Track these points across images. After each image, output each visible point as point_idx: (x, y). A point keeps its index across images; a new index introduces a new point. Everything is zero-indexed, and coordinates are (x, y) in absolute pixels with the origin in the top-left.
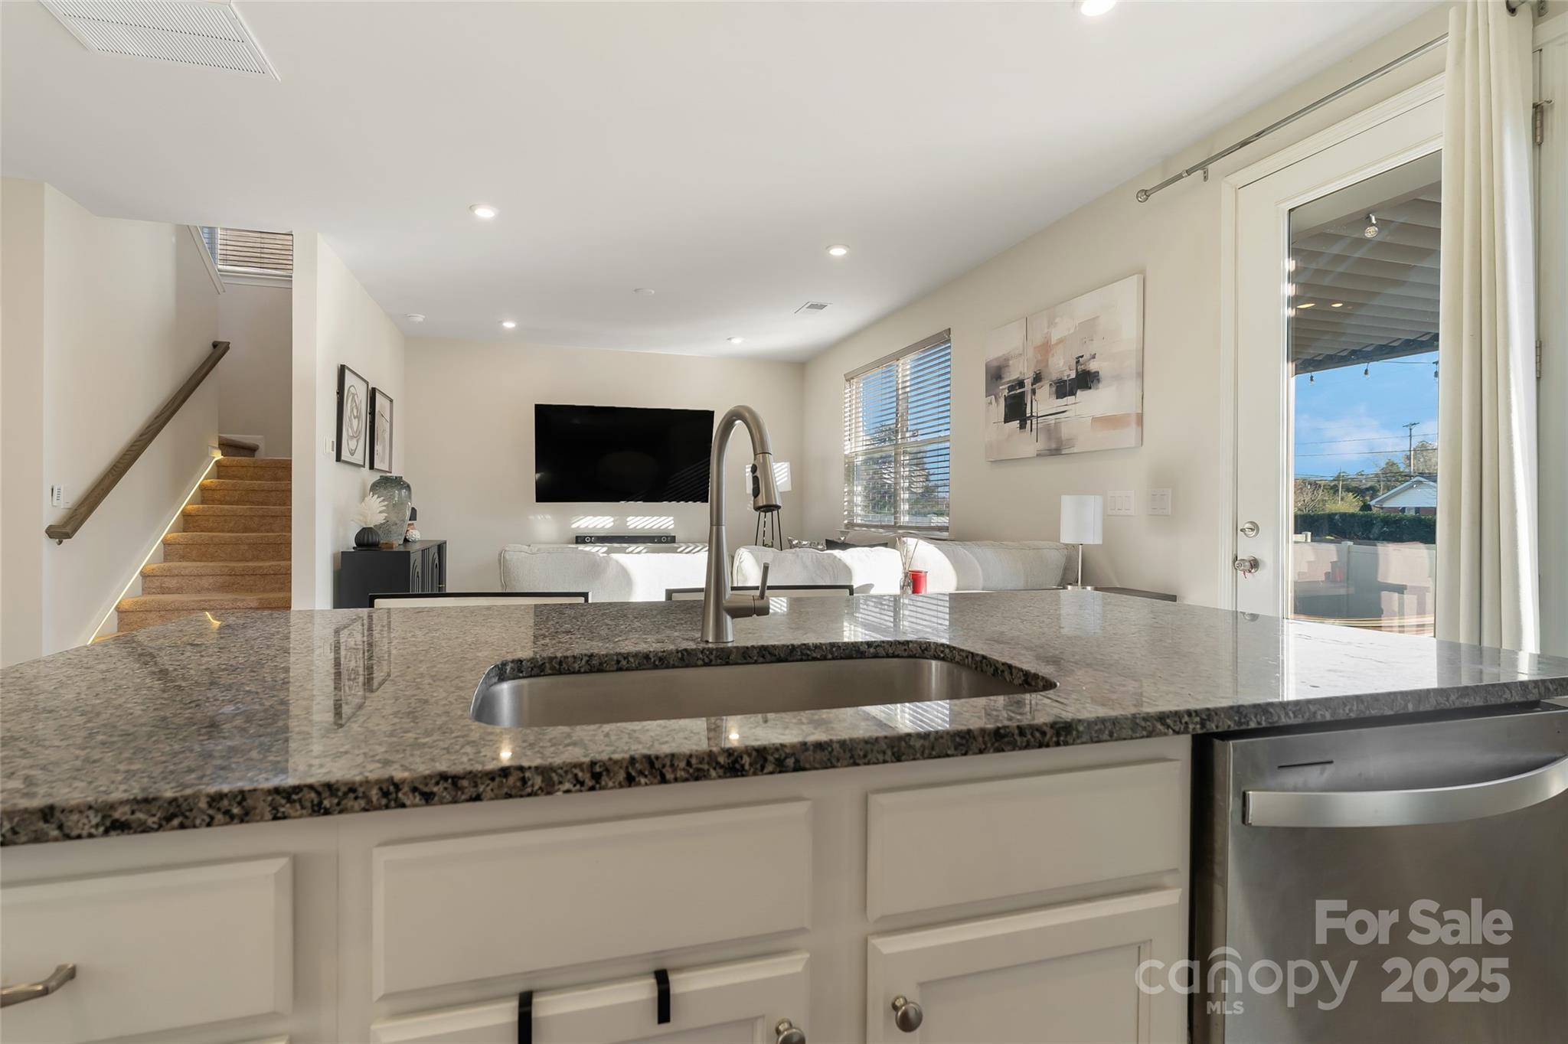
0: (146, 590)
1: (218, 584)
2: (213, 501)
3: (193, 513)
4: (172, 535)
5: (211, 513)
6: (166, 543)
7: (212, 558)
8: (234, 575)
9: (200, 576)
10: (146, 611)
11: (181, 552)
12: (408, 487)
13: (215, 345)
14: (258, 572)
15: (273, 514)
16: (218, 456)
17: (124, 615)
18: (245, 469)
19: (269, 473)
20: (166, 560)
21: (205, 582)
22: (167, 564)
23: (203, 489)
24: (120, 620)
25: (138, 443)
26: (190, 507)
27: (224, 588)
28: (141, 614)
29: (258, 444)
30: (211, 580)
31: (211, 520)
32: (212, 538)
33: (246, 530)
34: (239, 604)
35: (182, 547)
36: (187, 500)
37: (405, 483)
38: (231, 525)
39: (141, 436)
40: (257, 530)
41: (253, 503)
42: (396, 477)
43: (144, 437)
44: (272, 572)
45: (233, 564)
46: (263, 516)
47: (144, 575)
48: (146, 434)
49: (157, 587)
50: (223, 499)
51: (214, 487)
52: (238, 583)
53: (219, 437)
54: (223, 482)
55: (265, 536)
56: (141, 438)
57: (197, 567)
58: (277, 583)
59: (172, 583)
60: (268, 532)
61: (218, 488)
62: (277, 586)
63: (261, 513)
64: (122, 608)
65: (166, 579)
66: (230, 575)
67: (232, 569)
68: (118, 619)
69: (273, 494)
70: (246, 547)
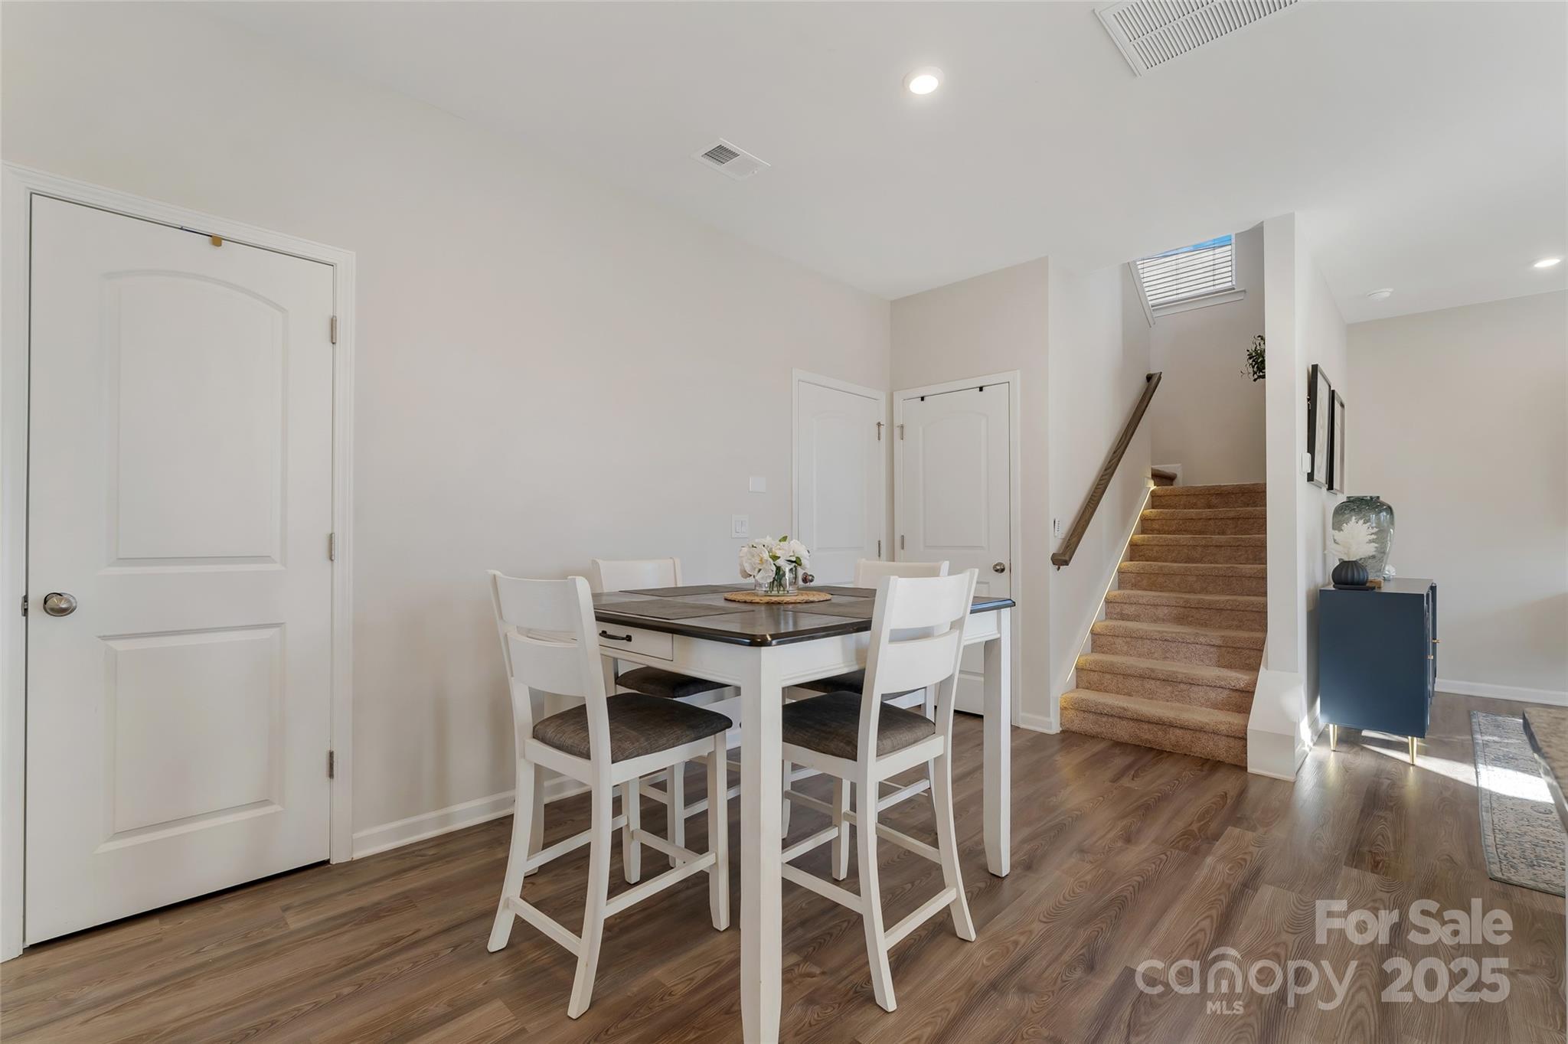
0: (1109, 615)
1: (1173, 615)
2: (1152, 531)
3: (1139, 542)
4: (1125, 563)
5: (1155, 542)
6: (1120, 572)
7: (1162, 588)
8: (1189, 607)
9: (1155, 606)
10: (1115, 636)
11: (1133, 580)
12: (1390, 510)
13: (1149, 378)
14: (1214, 606)
15: (1218, 544)
16: (1152, 486)
17: (1096, 637)
18: (1177, 498)
19: (1202, 501)
20: (1120, 588)
21: (1162, 612)
22: (1122, 592)
23: (1144, 520)
24: (1094, 642)
25: (1104, 478)
26: (1136, 537)
27: (1180, 620)
28: (1110, 638)
29: (1175, 472)
30: (1166, 610)
31: (1155, 549)
32: (1161, 568)
33: (1189, 560)
34: (1202, 640)
35: (1134, 575)
36: (1132, 532)
37: (1383, 504)
38: (1174, 555)
39: (1106, 470)
40: (1200, 561)
41: (1191, 532)
42: (1371, 498)
43: (1108, 471)
44: (1230, 608)
45: (1187, 596)
46: (1206, 546)
47: (1108, 602)
48: (1110, 467)
49: (1117, 614)
50: (1161, 528)
51: (1153, 518)
52: (1192, 617)
53: (1152, 469)
54: (1161, 512)
55: (1215, 568)
56: (1106, 472)
57: (1154, 597)
58: (1233, 619)
59: (1130, 610)
60: (1211, 563)
61: (1157, 518)
62: (1235, 623)
63: (1203, 543)
64: (1095, 632)
65: (1125, 606)
66: (1185, 607)
67: (1187, 601)
68: (1092, 640)
69: (1211, 522)
70: (1195, 579)
